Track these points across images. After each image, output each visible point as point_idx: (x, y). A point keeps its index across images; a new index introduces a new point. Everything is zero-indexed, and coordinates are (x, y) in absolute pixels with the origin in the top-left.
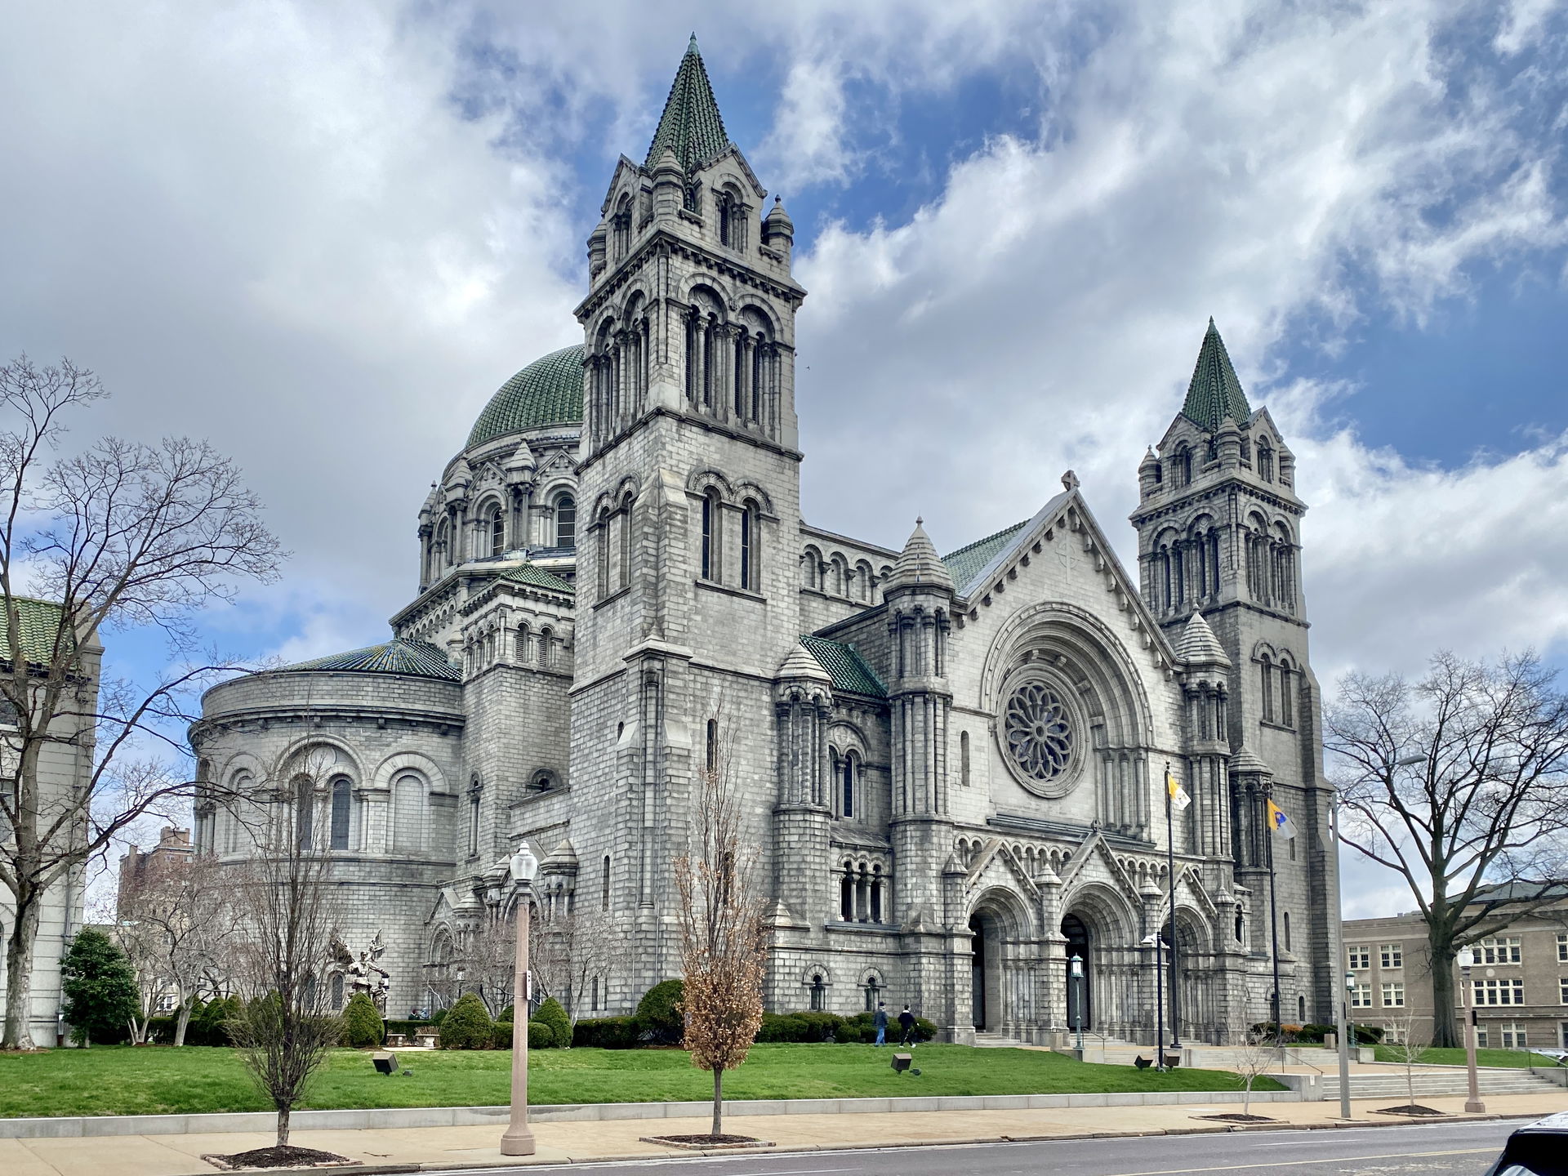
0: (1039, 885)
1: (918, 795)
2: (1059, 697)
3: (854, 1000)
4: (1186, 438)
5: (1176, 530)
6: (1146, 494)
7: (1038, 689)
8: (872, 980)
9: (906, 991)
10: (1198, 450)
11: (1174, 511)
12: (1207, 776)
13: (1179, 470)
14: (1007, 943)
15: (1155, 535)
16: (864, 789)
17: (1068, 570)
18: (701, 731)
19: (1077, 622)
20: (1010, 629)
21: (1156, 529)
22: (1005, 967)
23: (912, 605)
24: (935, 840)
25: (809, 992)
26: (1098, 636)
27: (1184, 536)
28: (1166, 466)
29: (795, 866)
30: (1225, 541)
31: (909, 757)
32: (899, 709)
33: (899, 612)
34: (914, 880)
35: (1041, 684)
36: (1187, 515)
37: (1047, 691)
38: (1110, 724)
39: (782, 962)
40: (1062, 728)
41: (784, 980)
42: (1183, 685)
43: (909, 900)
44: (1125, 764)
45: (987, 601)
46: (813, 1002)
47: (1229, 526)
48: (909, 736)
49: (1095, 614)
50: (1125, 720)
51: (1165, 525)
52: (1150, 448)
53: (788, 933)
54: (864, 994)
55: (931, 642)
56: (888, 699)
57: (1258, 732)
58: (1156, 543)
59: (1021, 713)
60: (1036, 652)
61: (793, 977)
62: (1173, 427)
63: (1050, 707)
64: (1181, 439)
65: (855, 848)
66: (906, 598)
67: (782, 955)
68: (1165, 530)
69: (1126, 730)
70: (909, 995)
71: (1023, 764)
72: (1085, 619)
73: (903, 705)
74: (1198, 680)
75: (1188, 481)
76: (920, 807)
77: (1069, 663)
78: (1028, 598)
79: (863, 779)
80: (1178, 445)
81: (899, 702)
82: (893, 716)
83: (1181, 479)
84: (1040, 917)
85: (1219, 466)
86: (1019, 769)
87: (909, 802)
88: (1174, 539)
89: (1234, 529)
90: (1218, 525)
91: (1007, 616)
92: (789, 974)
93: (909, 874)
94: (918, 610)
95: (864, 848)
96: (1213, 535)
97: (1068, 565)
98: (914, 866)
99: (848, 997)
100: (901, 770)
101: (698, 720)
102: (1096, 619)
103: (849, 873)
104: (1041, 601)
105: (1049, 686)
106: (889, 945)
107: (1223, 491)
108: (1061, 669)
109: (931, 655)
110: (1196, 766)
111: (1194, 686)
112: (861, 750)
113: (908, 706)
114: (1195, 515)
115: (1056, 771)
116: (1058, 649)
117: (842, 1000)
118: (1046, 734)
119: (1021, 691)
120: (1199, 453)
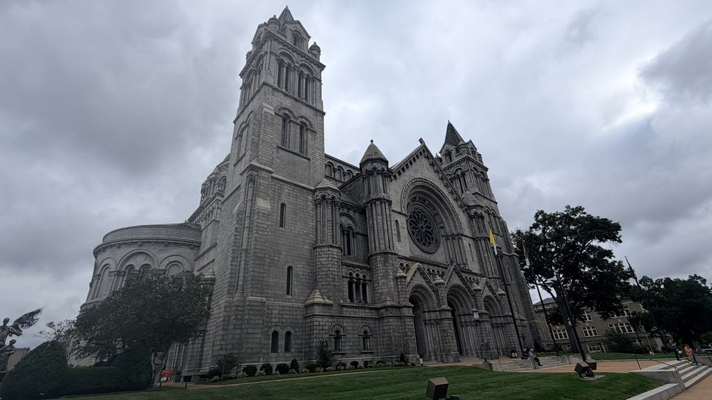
0: (436, 284)
1: (381, 242)
2: (427, 216)
3: (357, 343)
5: (450, 174)
8: (365, 332)
9: (383, 337)
11: (448, 169)
12: (484, 245)
13: (448, 158)
14: (425, 312)
16: (356, 243)
17: (426, 170)
18: (277, 207)
19: (431, 187)
20: (408, 185)
22: (426, 324)
23: (372, 167)
24: (390, 261)
25: (333, 340)
26: (438, 193)
27: (453, 176)
28: (443, 157)
29: (324, 273)
30: (468, 175)
31: (376, 226)
32: (370, 207)
33: (366, 171)
34: (382, 281)
35: (420, 211)
36: (453, 170)
37: (423, 214)
38: (446, 226)
39: (318, 323)
40: (429, 227)
41: (319, 333)
42: (468, 214)
43: (381, 290)
44: (454, 241)
45: (399, 173)
46: (336, 346)
47: (468, 170)
48: (375, 217)
49: (437, 185)
50: (452, 224)
51: (446, 173)
52: (436, 154)
53: (321, 307)
54: (362, 340)
55: (381, 180)
56: (364, 205)
59: (414, 220)
60: (417, 198)
61: (324, 332)
62: (444, 146)
63: (424, 219)
64: (447, 149)
65: (354, 266)
66: (369, 164)
67: (318, 319)
69: (453, 228)
70: (385, 339)
71: (417, 239)
72: (434, 186)
73: (371, 205)
74: (473, 212)
75: (451, 160)
76: (383, 247)
77: (430, 204)
78: (413, 174)
79: (355, 239)
80: (446, 151)
81: (369, 205)
82: (367, 211)
83: (449, 160)
84: (438, 299)
85: (461, 154)
86: (416, 241)
87: (377, 245)
88: (450, 177)
89: (470, 171)
90: (464, 171)
91: (407, 179)
92: (322, 330)
93: (379, 278)
94: (375, 169)
95: (358, 266)
96: (463, 174)
97: (425, 168)
98: (382, 274)
99: (354, 342)
100: (372, 232)
101: (276, 202)
102: (437, 187)
103: (352, 278)
104: (418, 177)
105: (423, 212)
106: (374, 314)
107: (464, 161)
108: (427, 206)
109: (381, 185)
110: (479, 242)
111: (473, 214)
112: (354, 227)
113: (373, 205)
114: (456, 169)
115: (430, 244)
116: (425, 198)
117: (351, 344)
118: (425, 229)
119: (414, 212)
120: (454, 152)
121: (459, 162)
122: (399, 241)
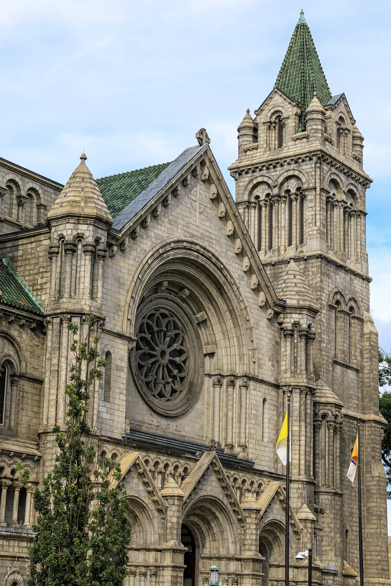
0: (166, 497)
2: (180, 325)
4: (280, 109)
5: (269, 185)
6: (243, 151)
7: (164, 316)
10: (289, 121)
11: (268, 169)
13: (274, 134)
15: (250, 186)
17: (198, 214)
19: (202, 260)
20: (150, 262)
21: (251, 181)
23: (75, 233)
26: (218, 274)
27: (276, 191)
28: (262, 130)
30: (311, 201)
32: (56, 327)
33: (62, 237)
35: (167, 312)
36: (278, 174)
37: (171, 319)
38: (221, 352)
40: (180, 353)
44: (230, 389)
45: (133, 235)
47: (315, 188)
48: (65, 353)
49: (216, 254)
50: (233, 351)
51: (260, 179)
52: (248, 112)
55: (90, 268)
56: (46, 316)
57: (331, 368)
58: (251, 193)
59: (149, 336)
60: (166, 284)
62: (269, 98)
63: (172, 333)
64: (276, 109)
66: (69, 226)
68: (259, 183)
69: (234, 359)
71: (147, 384)
72: (209, 259)
73: (61, 323)
74: (292, 321)
75: (280, 145)
77: (192, 296)
78: (165, 235)
79: (15, 388)
80: (273, 114)
81: (57, 320)
82: (49, 333)
83: (274, 142)
85: (307, 137)
86: (145, 388)
87: (62, 415)
88: (267, 192)
89: (318, 192)
90: (305, 186)
91: (148, 249)
94: (80, 237)
96: (301, 194)
97: (198, 209)
102: (217, 259)
103: (2, 478)
104: (175, 239)
105: (173, 314)
107: (311, 159)
108: (184, 300)
109: (89, 280)
111: (289, 326)
113: (66, 325)
114: (286, 175)
115: (174, 392)
116: (184, 283)
118: (167, 357)
119: (151, 316)
120: (291, 124)
121: (297, 160)
122: (106, 398)
